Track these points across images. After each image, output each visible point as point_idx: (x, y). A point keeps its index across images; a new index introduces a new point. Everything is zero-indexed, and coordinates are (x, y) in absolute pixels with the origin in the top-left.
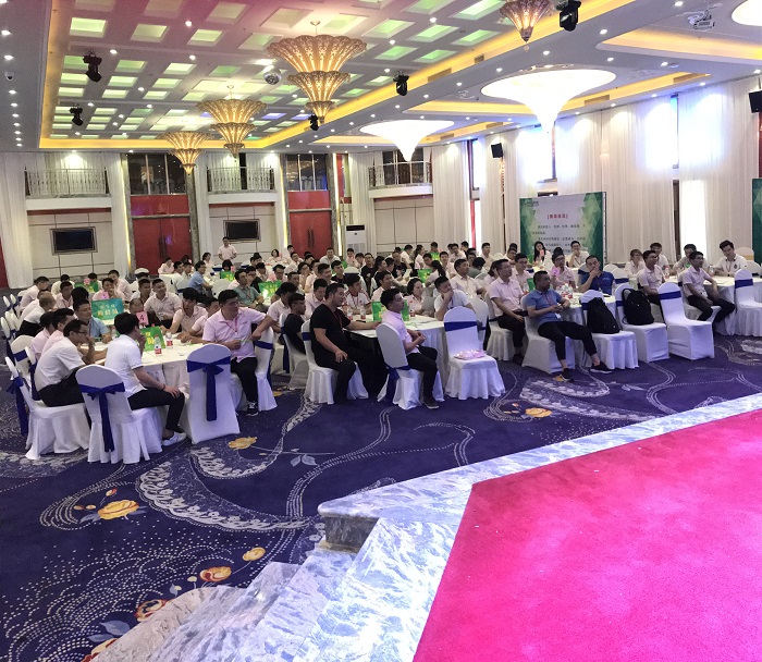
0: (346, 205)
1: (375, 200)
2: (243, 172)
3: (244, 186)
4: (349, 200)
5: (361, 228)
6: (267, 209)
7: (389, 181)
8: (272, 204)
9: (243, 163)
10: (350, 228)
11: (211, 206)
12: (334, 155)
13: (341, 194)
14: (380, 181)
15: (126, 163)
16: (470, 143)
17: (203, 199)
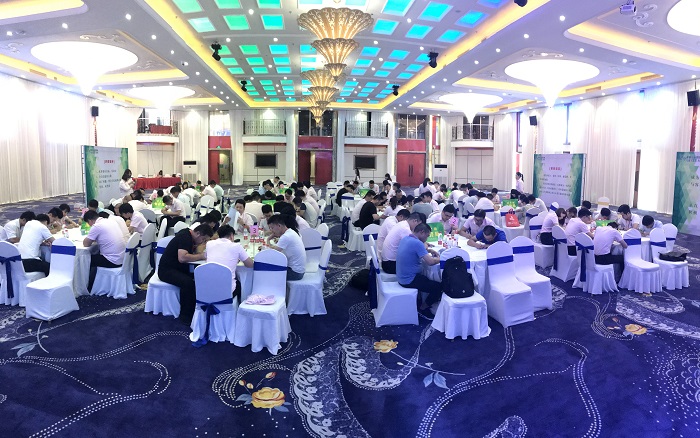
0: (437, 151)
1: (457, 149)
2: (369, 125)
3: (369, 134)
4: (439, 148)
5: (445, 166)
6: (382, 150)
7: (466, 136)
8: (386, 146)
9: (369, 118)
10: (437, 166)
11: (346, 145)
12: (431, 117)
13: (434, 143)
14: (460, 135)
15: (297, 116)
16: (518, 114)
17: (341, 140)
